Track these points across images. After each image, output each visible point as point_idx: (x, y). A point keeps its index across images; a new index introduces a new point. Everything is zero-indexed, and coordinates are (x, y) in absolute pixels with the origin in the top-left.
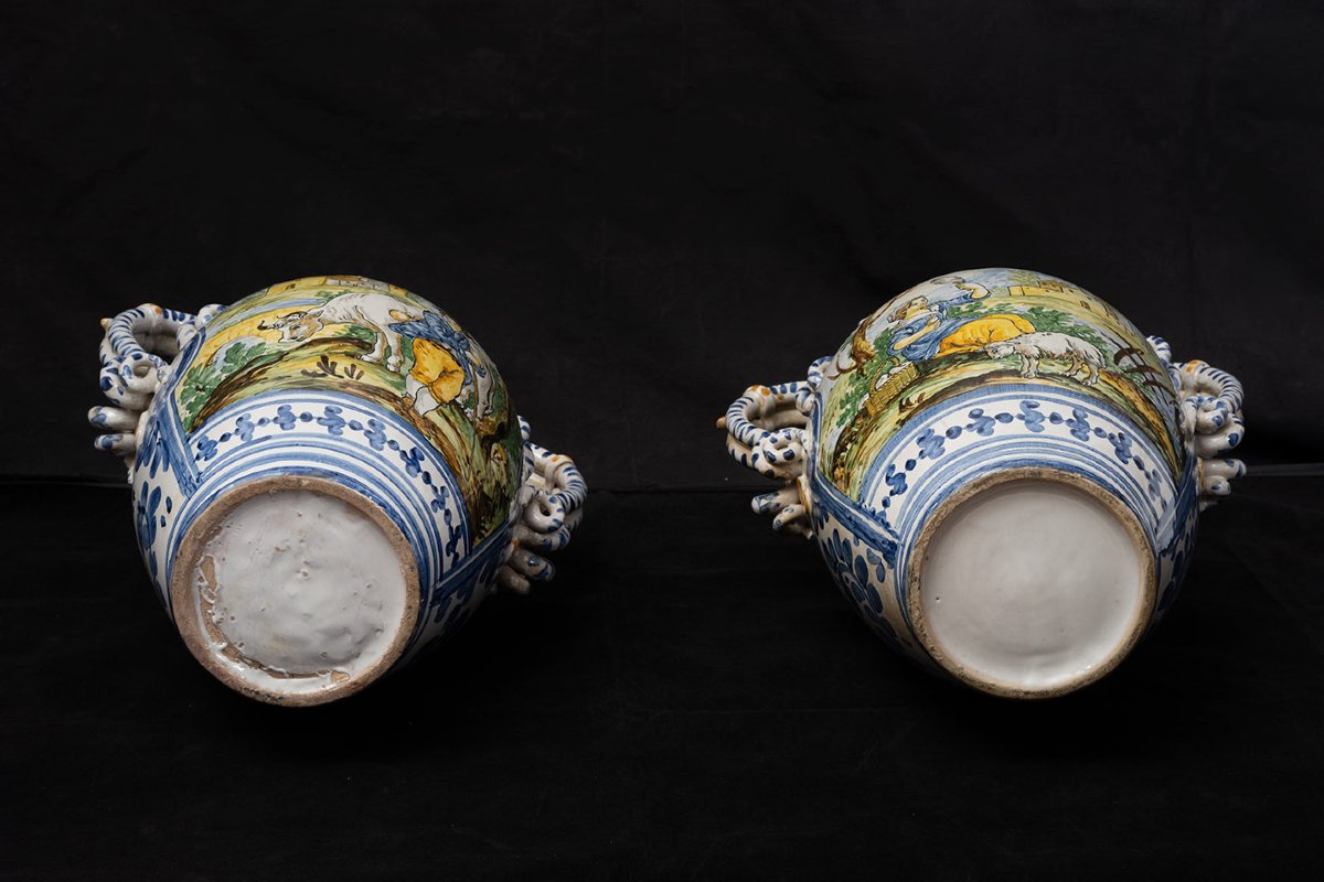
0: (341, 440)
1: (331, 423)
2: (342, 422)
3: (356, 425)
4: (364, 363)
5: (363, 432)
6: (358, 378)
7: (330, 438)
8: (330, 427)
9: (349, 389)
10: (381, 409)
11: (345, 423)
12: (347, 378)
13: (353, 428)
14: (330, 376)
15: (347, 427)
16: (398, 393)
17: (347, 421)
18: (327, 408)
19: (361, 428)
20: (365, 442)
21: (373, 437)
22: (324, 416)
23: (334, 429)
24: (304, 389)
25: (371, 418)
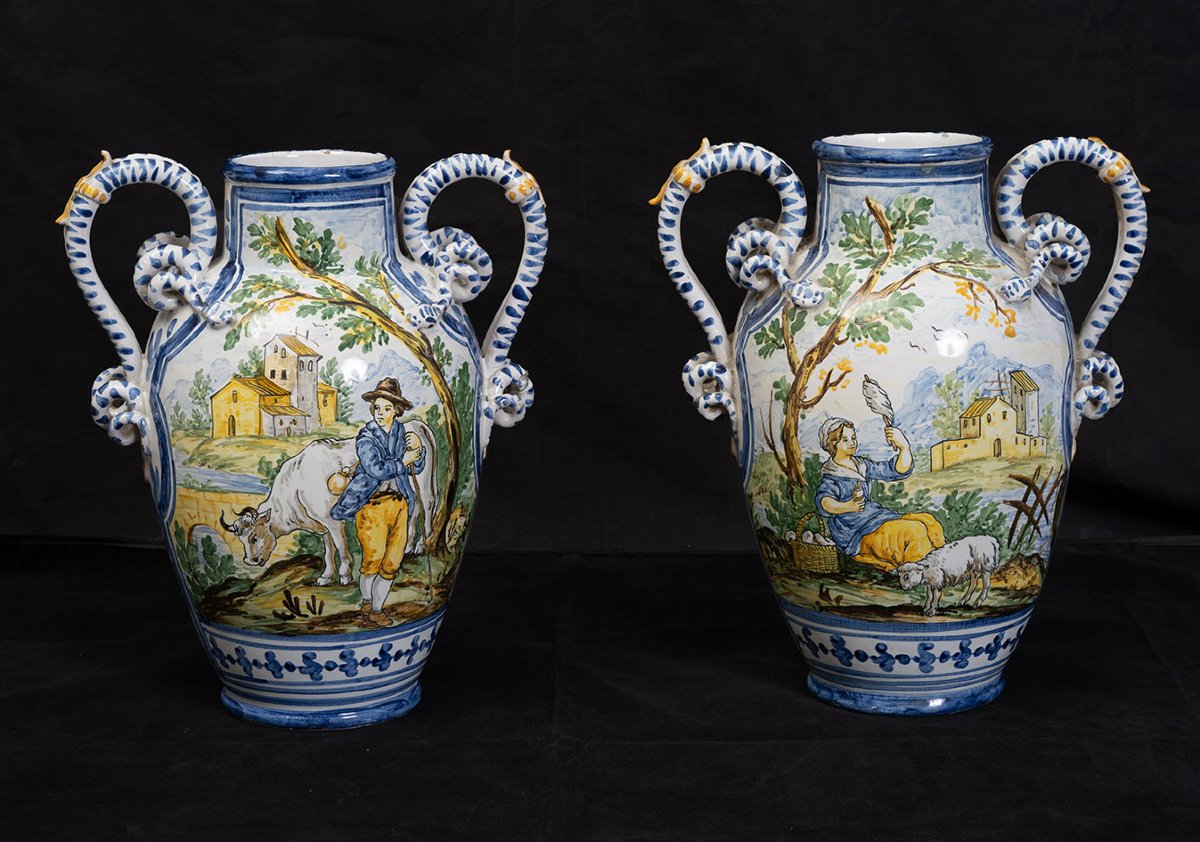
0: (323, 684)
1: (312, 670)
2: (319, 667)
3: (331, 666)
4: (321, 590)
5: (338, 669)
6: (320, 612)
7: (314, 684)
8: (311, 675)
9: (317, 628)
10: (347, 637)
11: (321, 667)
12: (311, 615)
13: (329, 669)
14: (297, 617)
15: (324, 670)
16: (356, 607)
17: (323, 664)
18: (304, 656)
19: (336, 666)
20: (342, 676)
21: (347, 668)
22: (304, 665)
23: (315, 676)
24: (280, 634)
25: (340, 651)
